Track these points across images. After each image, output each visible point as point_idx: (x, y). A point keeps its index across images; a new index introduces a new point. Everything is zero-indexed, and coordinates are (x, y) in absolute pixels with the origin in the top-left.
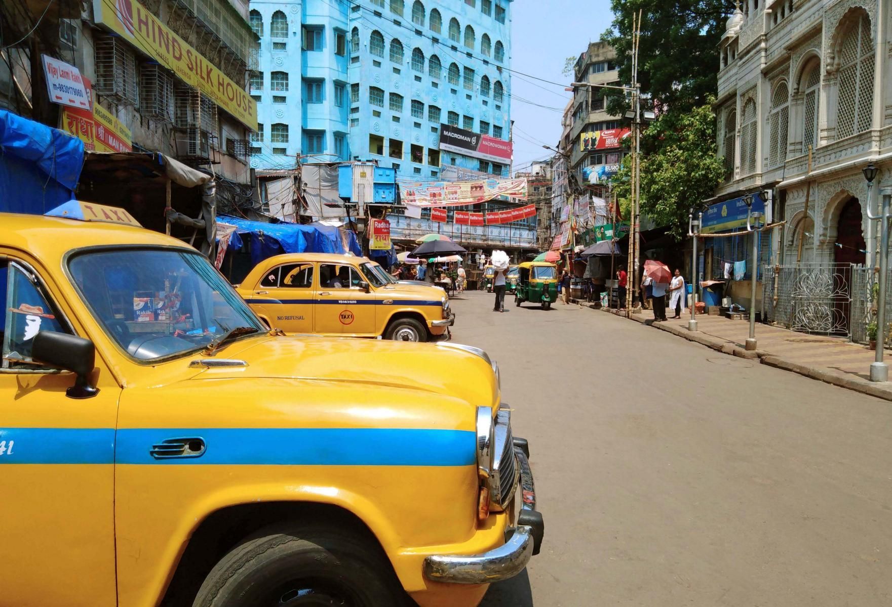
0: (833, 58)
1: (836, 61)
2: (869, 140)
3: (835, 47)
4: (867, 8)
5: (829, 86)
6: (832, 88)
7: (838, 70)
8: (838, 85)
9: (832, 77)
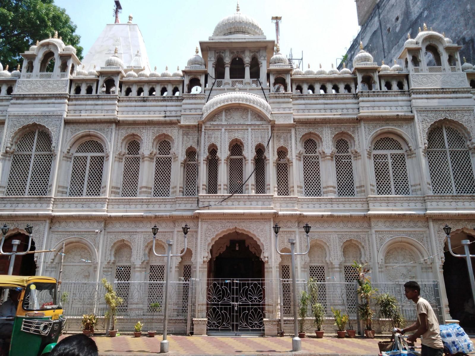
0: (12, 145)
1: (14, 147)
2: (48, 202)
3: (13, 139)
4: (50, 129)
5: (5, 160)
6: (7, 161)
7: (12, 153)
8: (11, 161)
9: (8, 155)
